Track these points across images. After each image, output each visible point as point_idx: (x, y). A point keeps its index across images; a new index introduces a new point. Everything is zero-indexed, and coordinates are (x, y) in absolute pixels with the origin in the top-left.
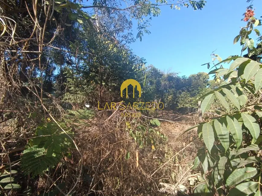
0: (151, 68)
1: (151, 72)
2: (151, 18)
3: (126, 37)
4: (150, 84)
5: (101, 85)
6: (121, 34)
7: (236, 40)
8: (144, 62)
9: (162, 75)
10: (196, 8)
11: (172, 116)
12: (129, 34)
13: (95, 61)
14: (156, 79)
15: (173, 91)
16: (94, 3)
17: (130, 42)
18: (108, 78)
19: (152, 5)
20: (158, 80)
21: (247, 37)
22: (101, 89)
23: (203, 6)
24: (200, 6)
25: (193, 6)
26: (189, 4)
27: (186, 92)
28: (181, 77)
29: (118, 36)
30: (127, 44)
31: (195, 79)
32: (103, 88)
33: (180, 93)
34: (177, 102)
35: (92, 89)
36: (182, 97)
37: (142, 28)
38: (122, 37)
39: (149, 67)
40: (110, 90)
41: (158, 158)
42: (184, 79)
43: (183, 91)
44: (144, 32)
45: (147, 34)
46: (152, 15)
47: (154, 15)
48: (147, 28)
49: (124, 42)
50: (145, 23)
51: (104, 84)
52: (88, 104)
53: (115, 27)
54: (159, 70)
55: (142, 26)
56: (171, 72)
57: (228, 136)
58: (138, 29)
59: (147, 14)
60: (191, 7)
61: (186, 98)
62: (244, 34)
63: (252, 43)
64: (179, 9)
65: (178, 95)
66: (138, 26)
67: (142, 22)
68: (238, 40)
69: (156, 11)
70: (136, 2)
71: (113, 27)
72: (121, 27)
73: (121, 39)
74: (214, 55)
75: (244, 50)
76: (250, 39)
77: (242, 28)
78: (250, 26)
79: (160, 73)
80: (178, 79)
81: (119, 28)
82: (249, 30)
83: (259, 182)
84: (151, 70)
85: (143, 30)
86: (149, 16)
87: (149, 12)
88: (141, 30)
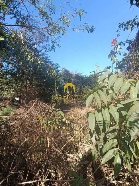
0: (64, 70)
1: (64, 73)
2: (60, 36)
3: (44, 47)
4: (64, 81)
5: (27, 83)
6: (41, 45)
7: (109, 57)
8: (58, 66)
9: (71, 75)
10: (89, 32)
11: (79, 102)
12: (47, 45)
13: (21, 65)
14: (68, 77)
15: (79, 86)
16: (16, 22)
17: (48, 51)
18: (32, 78)
19: (60, 27)
20: (69, 78)
21: (115, 56)
22: (27, 86)
23: (93, 31)
24: (92, 31)
25: (87, 31)
26: (85, 29)
27: (88, 86)
28: (84, 76)
29: (39, 46)
30: (46, 53)
31: (93, 77)
32: (28, 85)
33: (84, 87)
34: (82, 93)
35: (19, 87)
36: (85, 90)
37: (54, 43)
38: (42, 47)
39: (62, 69)
40: (34, 87)
41: (71, 134)
42: (86, 77)
43: (86, 85)
44: (56, 45)
45: (59, 47)
46: (61, 34)
47: (63, 34)
48: (58, 43)
49: (43, 51)
50: (56, 39)
51: (28, 82)
52: (18, 98)
53: (36, 40)
54: (70, 71)
55: (54, 41)
56: (77, 73)
57: (102, 122)
58: (52, 43)
59: (58, 33)
60: (86, 31)
61: (88, 90)
62: (113, 54)
63: (117, 60)
64: (79, 32)
65: (83, 88)
66: (52, 41)
67: (54, 39)
68: (110, 57)
69: (64, 32)
70: (49, 24)
71: (35, 40)
72: (41, 40)
73: (41, 49)
74: (97, 66)
75: (113, 63)
76: (116, 57)
77: (111, 50)
78: (116, 49)
79: (70, 74)
80: (82, 78)
81: (39, 40)
82: (115, 51)
83: (118, 148)
84: (64, 71)
85: (55, 44)
86: (59, 35)
87: (59, 32)
88: (54, 44)
